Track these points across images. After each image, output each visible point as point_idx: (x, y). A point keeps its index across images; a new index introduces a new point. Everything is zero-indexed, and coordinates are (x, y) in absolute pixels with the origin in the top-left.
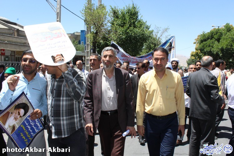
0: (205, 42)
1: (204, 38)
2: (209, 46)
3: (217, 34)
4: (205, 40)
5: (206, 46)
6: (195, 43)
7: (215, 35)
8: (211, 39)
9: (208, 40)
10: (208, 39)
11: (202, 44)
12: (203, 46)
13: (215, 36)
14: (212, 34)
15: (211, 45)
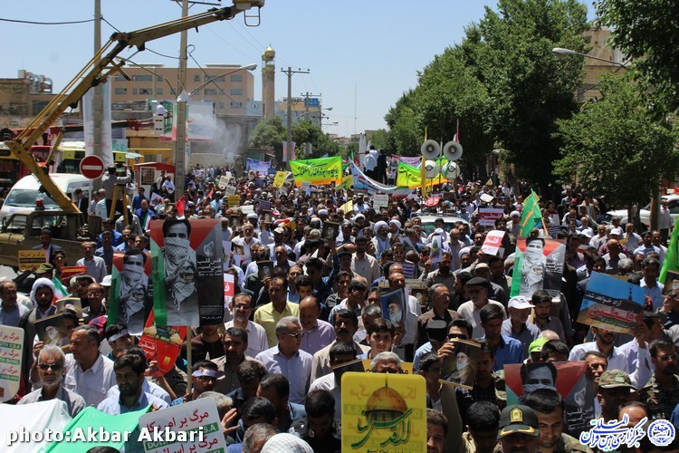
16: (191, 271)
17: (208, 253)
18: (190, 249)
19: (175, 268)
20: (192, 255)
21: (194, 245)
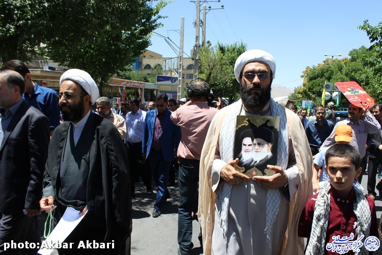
0: (315, 81)
1: (314, 75)
2: (319, 85)
3: (327, 72)
4: (315, 78)
5: (316, 85)
6: (302, 77)
7: (325, 72)
8: (321, 77)
9: (317, 78)
10: (318, 76)
11: (311, 83)
12: (312, 85)
13: (325, 74)
14: (323, 71)
15: (321, 84)
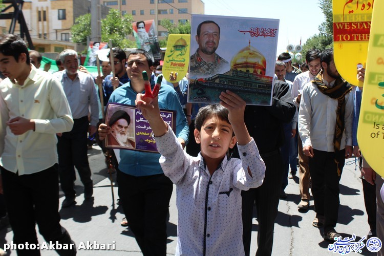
16: (148, 41)
17: (152, 34)
18: (146, 33)
19: (142, 40)
20: (147, 35)
21: (147, 30)
